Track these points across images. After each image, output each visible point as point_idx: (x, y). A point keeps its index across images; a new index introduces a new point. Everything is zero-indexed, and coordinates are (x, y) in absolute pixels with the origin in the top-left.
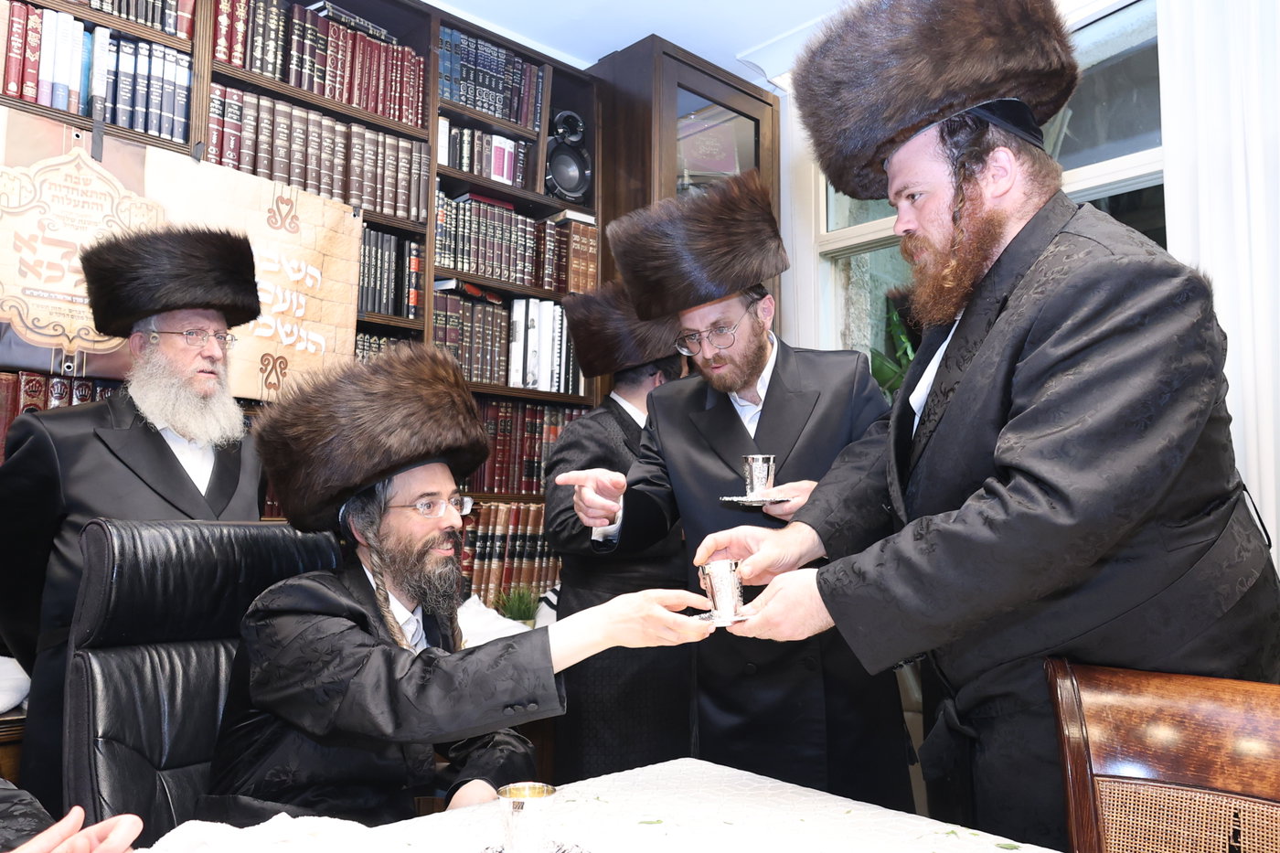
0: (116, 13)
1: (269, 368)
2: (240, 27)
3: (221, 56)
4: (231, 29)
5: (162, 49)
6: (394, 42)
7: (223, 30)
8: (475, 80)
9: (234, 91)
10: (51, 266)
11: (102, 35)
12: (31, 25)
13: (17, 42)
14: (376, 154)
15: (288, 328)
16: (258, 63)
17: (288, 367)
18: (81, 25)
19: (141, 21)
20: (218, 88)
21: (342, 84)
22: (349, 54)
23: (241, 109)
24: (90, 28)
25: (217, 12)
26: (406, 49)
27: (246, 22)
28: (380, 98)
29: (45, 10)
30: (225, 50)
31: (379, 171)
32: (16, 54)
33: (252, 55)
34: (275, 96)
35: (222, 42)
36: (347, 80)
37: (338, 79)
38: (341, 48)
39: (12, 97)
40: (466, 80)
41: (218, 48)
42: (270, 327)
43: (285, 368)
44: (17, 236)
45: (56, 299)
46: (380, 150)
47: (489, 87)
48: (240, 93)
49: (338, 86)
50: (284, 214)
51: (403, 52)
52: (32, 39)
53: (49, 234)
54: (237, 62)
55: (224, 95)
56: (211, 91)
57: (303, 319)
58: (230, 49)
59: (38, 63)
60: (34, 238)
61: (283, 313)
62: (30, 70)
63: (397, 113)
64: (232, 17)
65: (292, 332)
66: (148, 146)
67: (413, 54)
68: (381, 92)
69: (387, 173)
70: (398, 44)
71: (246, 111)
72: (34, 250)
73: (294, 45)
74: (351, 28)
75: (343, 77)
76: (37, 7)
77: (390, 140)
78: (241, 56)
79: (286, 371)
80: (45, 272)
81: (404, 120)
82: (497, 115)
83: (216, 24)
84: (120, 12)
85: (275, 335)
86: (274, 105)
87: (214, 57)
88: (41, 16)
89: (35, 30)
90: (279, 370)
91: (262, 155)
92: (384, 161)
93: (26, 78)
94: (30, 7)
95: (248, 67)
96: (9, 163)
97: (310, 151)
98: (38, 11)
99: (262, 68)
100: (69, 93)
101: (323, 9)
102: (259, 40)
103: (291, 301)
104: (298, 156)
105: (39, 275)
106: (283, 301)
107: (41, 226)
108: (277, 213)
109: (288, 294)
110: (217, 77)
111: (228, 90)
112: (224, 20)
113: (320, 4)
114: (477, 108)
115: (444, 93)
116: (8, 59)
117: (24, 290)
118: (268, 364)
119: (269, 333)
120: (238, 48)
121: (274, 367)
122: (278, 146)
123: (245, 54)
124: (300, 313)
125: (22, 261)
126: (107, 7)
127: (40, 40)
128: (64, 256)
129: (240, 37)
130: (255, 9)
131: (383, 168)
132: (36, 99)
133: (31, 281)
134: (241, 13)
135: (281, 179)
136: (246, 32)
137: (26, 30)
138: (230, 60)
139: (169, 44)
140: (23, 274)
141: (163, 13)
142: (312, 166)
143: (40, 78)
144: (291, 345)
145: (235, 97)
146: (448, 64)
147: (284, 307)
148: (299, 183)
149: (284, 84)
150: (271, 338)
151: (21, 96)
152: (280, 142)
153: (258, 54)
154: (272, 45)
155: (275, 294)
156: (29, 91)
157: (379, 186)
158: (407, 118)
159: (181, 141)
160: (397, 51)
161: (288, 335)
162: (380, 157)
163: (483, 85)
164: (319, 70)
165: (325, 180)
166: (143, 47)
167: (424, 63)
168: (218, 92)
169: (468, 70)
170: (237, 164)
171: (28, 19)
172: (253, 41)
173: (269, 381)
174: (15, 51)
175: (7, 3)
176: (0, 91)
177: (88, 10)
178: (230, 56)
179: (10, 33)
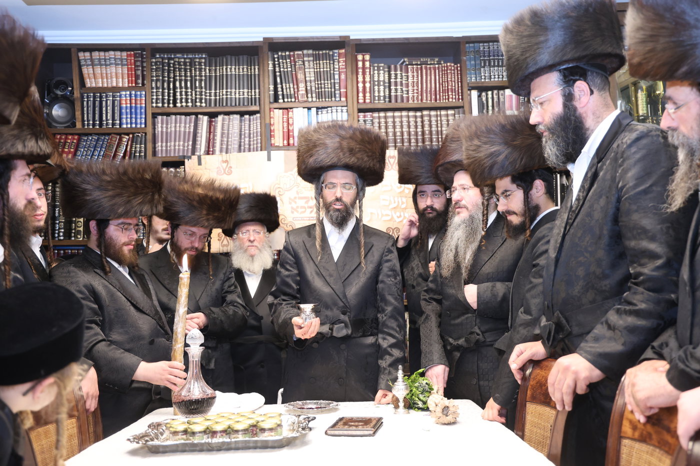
0: (318, 100)
2: (368, 85)
3: (361, 101)
4: (364, 87)
5: (335, 108)
6: (442, 62)
7: (361, 89)
8: (490, 65)
9: (368, 114)
10: (302, 207)
11: (314, 110)
12: (290, 116)
13: (285, 125)
14: (437, 121)
15: (398, 214)
16: (377, 98)
18: (306, 109)
19: (327, 100)
20: (361, 115)
21: (417, 93)
22: (420, 78)
23: (372, 120)
24: (309, 109)
25: (358, 82)
26: (448, 64)
27: (370, 82)
28: (438, 92)
29: (294, 109)
30: (362, 98)
31: (439, 129)
32: (286, 130)
33: (374, 95)
34: (385, 110)
35: (361, 95)
36: (420, 90)
37: (415, 91)
38: (415, 76)
39: (286, 146)
40: (484, 67)
41: (359, 98)
42: (389, 215)
44: (290, 199)
45: (304, 220)
46: (439, 118)
47: (498, 66)
48: (371, 114)
49: (415, 95)
50: (392, 163)
51: (447, 66)
52: (291, 122)
53: (300, 195)
54: (368, 101)
55: (365, 117)
56: (358, 117)
57: (405, 208)
58: (364, 96)
59: (293, 130)
60: (295, 198)
61: (395, 208)
62: (291, 134)
63: (447, 97)
64: (364, 82)
65: (400, 216)
67: (452, 65)
68: (438, 89)
69: (443, 129)
70: (444, 63)
71: (374, 121)
72: (295, 202)
73: (393, 84)
74: (420, 65)
75: (418, 90)
76: (291, 108)
77: (443, 112)
78: (369, 98)
80: (300, 210)
81: (450, 100)
82: (504, 79)
83: (358, 87)
84: (319, 99)
85: (392, 218)
86: (386, 114)
87: (358, 102)
88: (292, 112)
89: (291, 118)
92: (441, 123)
93: (290, 137)
94: (289, 109)
95: (373, 102)
96: (286, 171)
97: (404, 130)
98: (291, 110)
99: (379, 99)
101: (404, 61)
102: (376, 88)
103: (398, 202)
104: (398, 134)
105: (298, 212)
106: (395, 202)
107: (298, 193)
109: (396, 199)
110: (360, 111)
111: (366, 114)
112: (361, 85)
113: (402, 60)
114: (492, 80)
115: (472, 79)
116: (283, 132)
117: (294, 218)
119: (388, 218)
120: (368, 95)
122: (389, 132)
123: (370, 96)
124: (403, 206)
125: (292, 208)
126: (314, 99)
127: (293, 121)
128: (307, 202)
129: (368, 90)
130: (373, 75)
131: (441, 127)
133: (296, 215)
134: (368, 79)
135: (392, 146)
136: (370, 87)
137: (288, 119)
138: (365, 102)
139: (338, 105)
140: (293, 212)
141: (335, 93)
142: (406, 136)
143: (294, 135)
145: (369, 116)
146: (473, 62)
147: (395, 205)
149: (390, 104)
150: (390, 220)
151: (289, 144)
152: (390, 130)
153: (376, 94)
154: (382, 88)
155: (390, 200)
156: (291, 142)
157: (440, 136)
158: (452, 98)
160: (444, 67)
161: (398, 217)
162: (439, 122)
163: (494, 66)
164: (406, 91)
165: (413, 141)
166: (329, 109)
167: (460, 67)
168: (362, 117)
169: (485, 61)
171: (288, 114)
172: (374, 89)
174: (285, 128)
175: (281, 111)
176: (281, 145)
177: (307, 103)
178: (365, 99)
179: (283, 122)
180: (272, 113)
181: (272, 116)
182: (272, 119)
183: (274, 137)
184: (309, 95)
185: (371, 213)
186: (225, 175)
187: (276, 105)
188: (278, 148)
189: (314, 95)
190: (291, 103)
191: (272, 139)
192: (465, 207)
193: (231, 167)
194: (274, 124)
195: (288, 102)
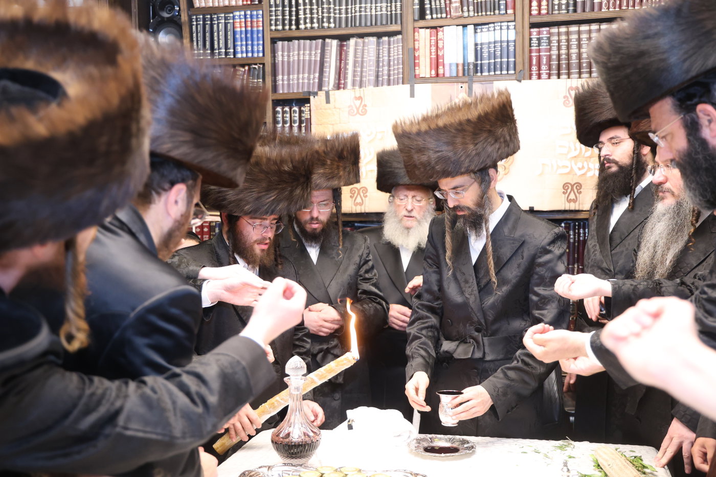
0: (476, 14)
1: (569, 191)
3: (534, 12)
5: (499, 24)
9: (544, 29)
11: (471, 28)
12: (439, 37)
13: (434, 49)
15: (580, 165)
16: (556, 7)
17: (583, 187)
18: (461, 27)
19: (488, 13)
20: (535, 31)
23: (549, 38)
24: (465, 26)
29: (444, 27)
30: (537, 8)
32: (434, 56)
33: (552, 3)
34: (568, 23)
35: (535, 3)
39: (434, 77)
41: (532, 8)
42: (567, 167)
43: (580, 189)
48: (548, 29)
52: (440, 45)
54: (544, 12)
55: (539, 33)
56: (530, 34)
57: (591, 157)
58: (539, 5)
59: (443, 55)
61: (575, 157)
62: (441, 61)
65: (583, 167)
66: (494, 82)
71: (552, 38)
76: (441, 27)
78: (546, 7)
79: (581, 190)
84: (478, 13)
85: (572, 169)
86: (568, 29)
87: (530, 14)
88: (443, 31)
89: (441, 40)
90: (576, 191)
91: (564, 62)
93: (439, 65)
94: (438, 28)
95: (550, 12)
98: (441, 29)
99: (560, 9)
100: (457, 65)
103: (581, 149)
104: (585, 56)
106: (576, 149)
108: (569, 97)
110: (533, 25)
111: (541, 30)
116: (431, 58)
118: (568, 189)
119: (567, 170)
120: (544, 3)
121: (572, 189)
122: (571, 54)
123: (548, 5)
124: (588, 154)
126: (472, 14)
127: (443, 43)
132: (444, 74)
135: (575, 73)
137: (437, 41)
138: (539, 13)
139: (503, 20)
141: (499, 4)
143: (445, 63)
144: (583, 174)
145: (545, 33)
147: (576, 153)
148: (587, 72)
149: (575, 14)
150: (568, 173)
151: (437, 75)
152: (574, 50)
153: (556, 2)
155: (569, 147)
156: (441, 71)
159: (513, 72)
161: (580, 169)
166: (492, 25)
168: (535, 33)
170: (548, 71)
171: (437, 35)
173: (569, 198)
174: (433, 54)
175: (428, 30)
176: (428, 76)
177: (462, 19)
178: (540, 10)
179: (431, 46)
180: (416, 34)
181: (416, 38)
182: (416, 43)
183: (419, 66)
184: (465, 8)
185: (543, 164)
186: (358, 115)
187: (422, 23)
188: (424, 80)
189: (471, 8)
190: (441, 20)
191: (417, 68)
192: (669, 191)
193: (365, 106)
194: (419, 49)
195: (437, 18)
